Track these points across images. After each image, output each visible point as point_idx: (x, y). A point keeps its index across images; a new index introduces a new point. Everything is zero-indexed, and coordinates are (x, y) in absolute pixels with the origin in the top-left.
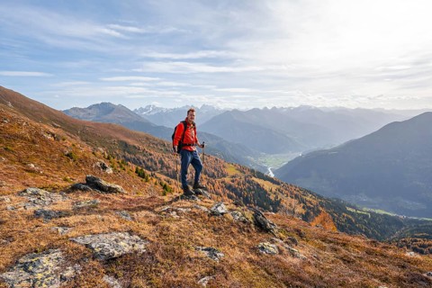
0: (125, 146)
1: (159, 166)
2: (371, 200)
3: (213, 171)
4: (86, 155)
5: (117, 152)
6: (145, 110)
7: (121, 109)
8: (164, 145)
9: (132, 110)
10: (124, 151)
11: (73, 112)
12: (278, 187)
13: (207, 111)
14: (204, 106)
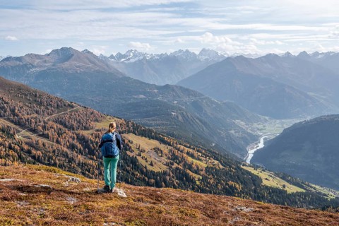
3: (74, 123)
11: (27, 59)
13: (206, 57)
14: (204, 50)
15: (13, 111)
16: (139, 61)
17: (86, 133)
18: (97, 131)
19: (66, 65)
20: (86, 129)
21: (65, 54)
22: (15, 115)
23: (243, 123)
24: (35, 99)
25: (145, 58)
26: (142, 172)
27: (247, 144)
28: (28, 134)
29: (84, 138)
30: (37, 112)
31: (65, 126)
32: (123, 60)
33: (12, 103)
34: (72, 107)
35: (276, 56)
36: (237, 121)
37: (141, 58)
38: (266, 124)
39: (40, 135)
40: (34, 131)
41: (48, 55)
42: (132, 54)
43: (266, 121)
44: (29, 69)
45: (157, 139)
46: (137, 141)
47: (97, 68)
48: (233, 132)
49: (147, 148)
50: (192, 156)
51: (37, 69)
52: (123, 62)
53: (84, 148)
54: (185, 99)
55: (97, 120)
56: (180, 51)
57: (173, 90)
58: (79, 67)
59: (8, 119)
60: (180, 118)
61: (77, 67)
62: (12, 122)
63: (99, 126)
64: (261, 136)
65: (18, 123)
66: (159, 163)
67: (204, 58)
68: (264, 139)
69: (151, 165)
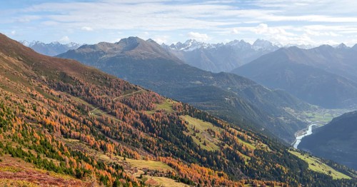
0: (64, 76)
3: (138, 104)
10: (61, 80)
11: (101, 46)
13: (260, 47)
14: (258, 40)
15: (87, 91)
16: (197, 50)
17: (147, 113)
18: (158, 111)
19: (133, 52)
20: (148, 109)
21: (132, 43)
22: (89, 95)
23: (293, 111)
24: (106, 81)
25: (202, 47)
26: (196, 151)
27: (296, 130)
28: (99, 112)
29: (146, 118)
30: (107, 93)
31: (131, 106)
32: (183, 49)
33: (87, 84)
34: (137, 90)
35: (329, 47)
36: (287, 109)
37: (199, 47)
38: (315, 113)
39: (109, 113)
40: (104, 109)
41: (118, 43)
42: (190, 44)
43: (315, 109)
44: (101, 55)
45: (211, 121)
46: (192, 122)
47: (160, 56)
48: (282, 118)
49: (201, 129)
50: (242, 139)
51: (108, 56)
52: (182, 51)
53: (146, 127)
54: (238, 86)
55: (157, 102)
56: (236, 41)
57: (227, 78)
58: (143, 54)
59: (83, 99)
60: (233, 103)
61: (142, 54)
62: (86, 101)
63: (159, 107)
64: (310, 124)
65: (91, 102)
66: (212, 144)
67: (258, 48)
68: (313, 127)
69: (205, 144)
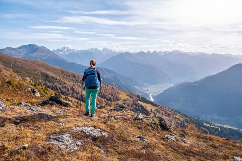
0: (46, 77)
1: (71, 92)
2: (221, 118)
3: (110, 96)
4: (21, 83)
5: (40, 81)
6: (61, 51)
7: (43, 50)
8: (75, 77)
9: (52, 50)
10: (45, 80)
11: (7, 50)
12: (157, 108)
13: (106, 52)
14: (104, 49)
19: (35, 55)
21: (32, 48)
23: (138, 88)
25: (74, 52)
31: (107, 99)
36: (136, 87)
37: (72, 52)
42: (66, 50)
43: (147, 86)
47: (54, 57)
52: (61, 54)
54: (109, 75)
55: (118, 93)
56: (92, 49)
58: (43, 56)
59: (73, 97)
60: (117, 86)
61: (41, 56)
62: (77, 98)
64: (149, 94)
67: (105, 53)
68: (152, 96)
